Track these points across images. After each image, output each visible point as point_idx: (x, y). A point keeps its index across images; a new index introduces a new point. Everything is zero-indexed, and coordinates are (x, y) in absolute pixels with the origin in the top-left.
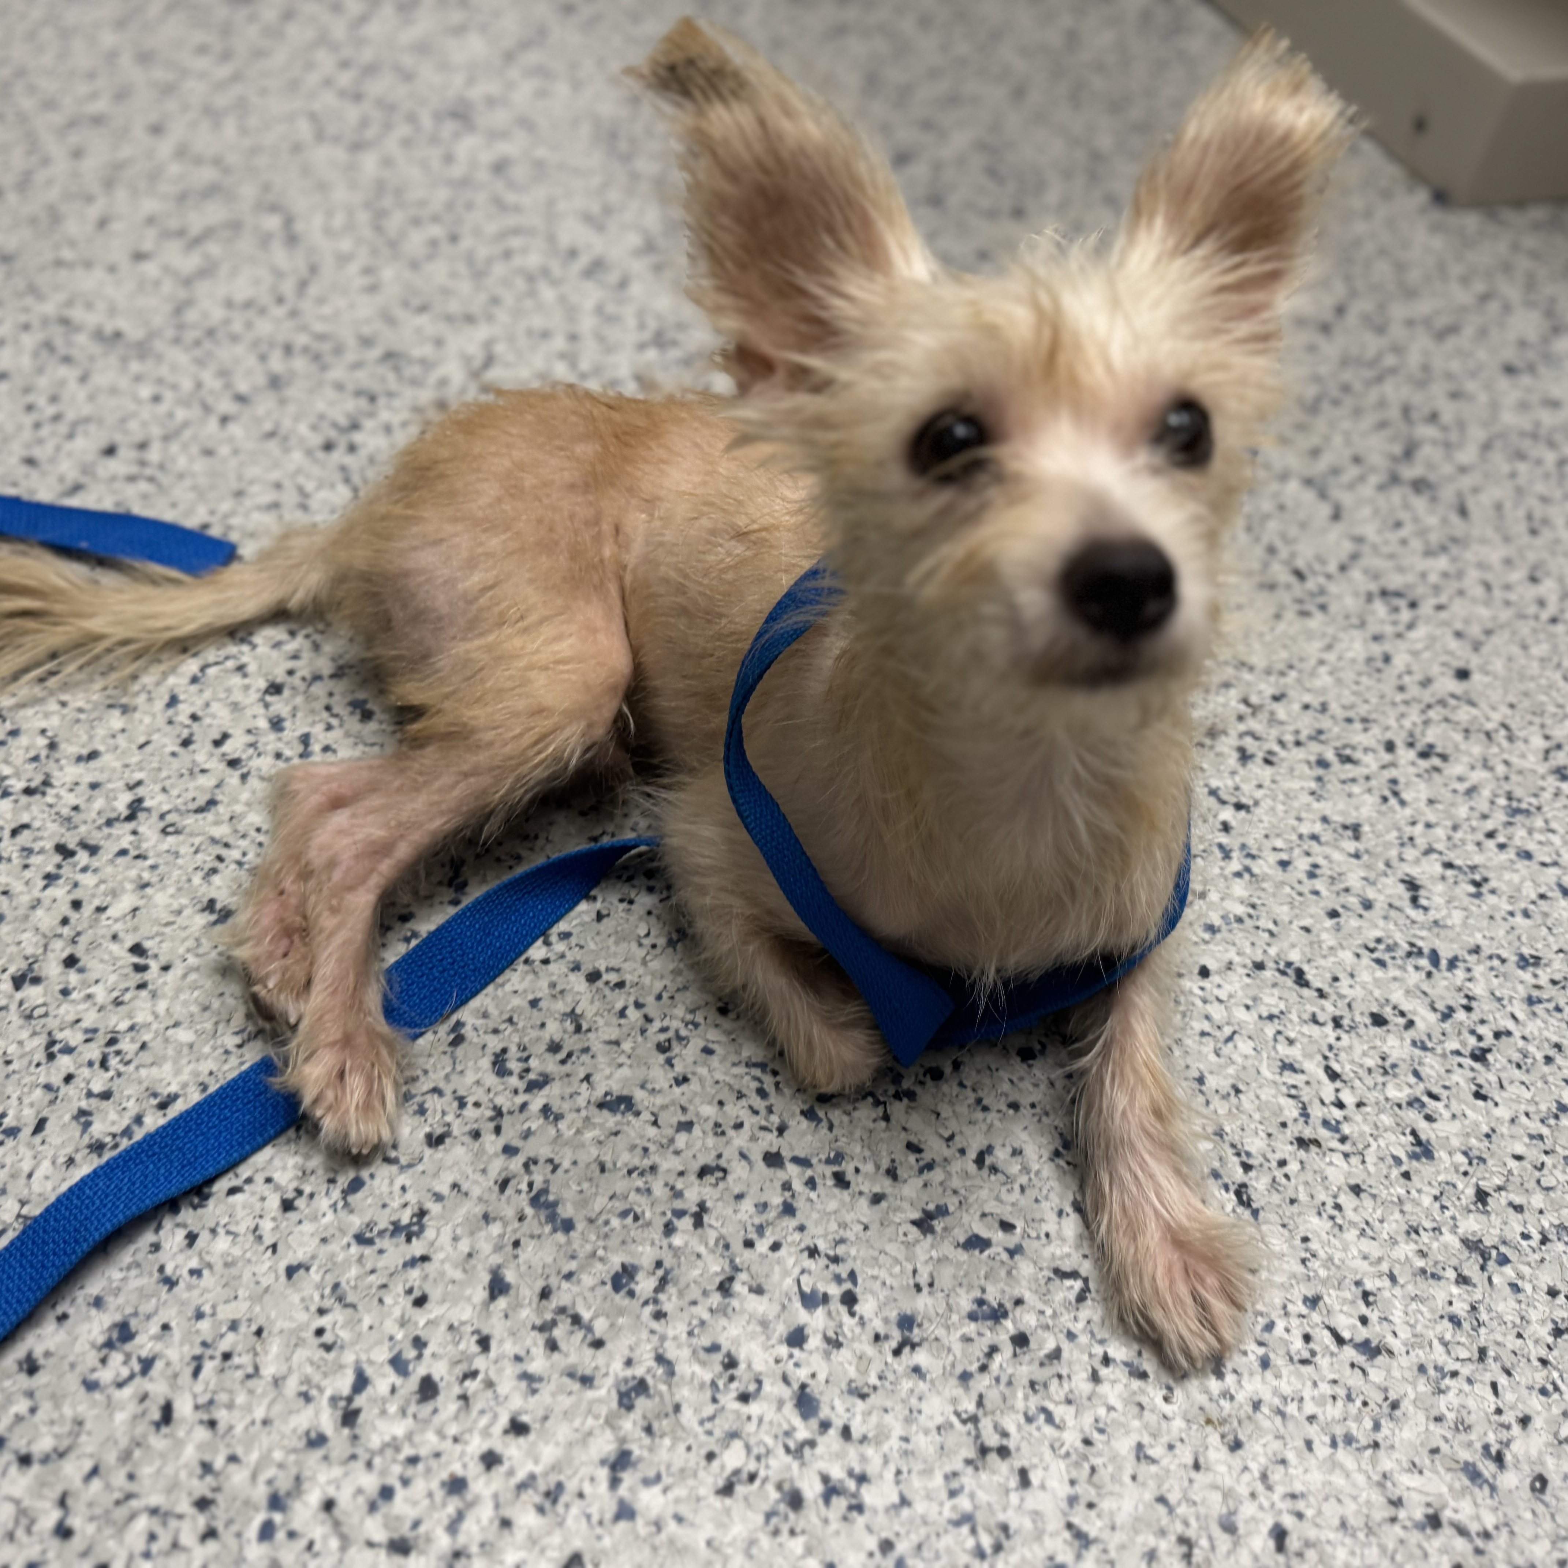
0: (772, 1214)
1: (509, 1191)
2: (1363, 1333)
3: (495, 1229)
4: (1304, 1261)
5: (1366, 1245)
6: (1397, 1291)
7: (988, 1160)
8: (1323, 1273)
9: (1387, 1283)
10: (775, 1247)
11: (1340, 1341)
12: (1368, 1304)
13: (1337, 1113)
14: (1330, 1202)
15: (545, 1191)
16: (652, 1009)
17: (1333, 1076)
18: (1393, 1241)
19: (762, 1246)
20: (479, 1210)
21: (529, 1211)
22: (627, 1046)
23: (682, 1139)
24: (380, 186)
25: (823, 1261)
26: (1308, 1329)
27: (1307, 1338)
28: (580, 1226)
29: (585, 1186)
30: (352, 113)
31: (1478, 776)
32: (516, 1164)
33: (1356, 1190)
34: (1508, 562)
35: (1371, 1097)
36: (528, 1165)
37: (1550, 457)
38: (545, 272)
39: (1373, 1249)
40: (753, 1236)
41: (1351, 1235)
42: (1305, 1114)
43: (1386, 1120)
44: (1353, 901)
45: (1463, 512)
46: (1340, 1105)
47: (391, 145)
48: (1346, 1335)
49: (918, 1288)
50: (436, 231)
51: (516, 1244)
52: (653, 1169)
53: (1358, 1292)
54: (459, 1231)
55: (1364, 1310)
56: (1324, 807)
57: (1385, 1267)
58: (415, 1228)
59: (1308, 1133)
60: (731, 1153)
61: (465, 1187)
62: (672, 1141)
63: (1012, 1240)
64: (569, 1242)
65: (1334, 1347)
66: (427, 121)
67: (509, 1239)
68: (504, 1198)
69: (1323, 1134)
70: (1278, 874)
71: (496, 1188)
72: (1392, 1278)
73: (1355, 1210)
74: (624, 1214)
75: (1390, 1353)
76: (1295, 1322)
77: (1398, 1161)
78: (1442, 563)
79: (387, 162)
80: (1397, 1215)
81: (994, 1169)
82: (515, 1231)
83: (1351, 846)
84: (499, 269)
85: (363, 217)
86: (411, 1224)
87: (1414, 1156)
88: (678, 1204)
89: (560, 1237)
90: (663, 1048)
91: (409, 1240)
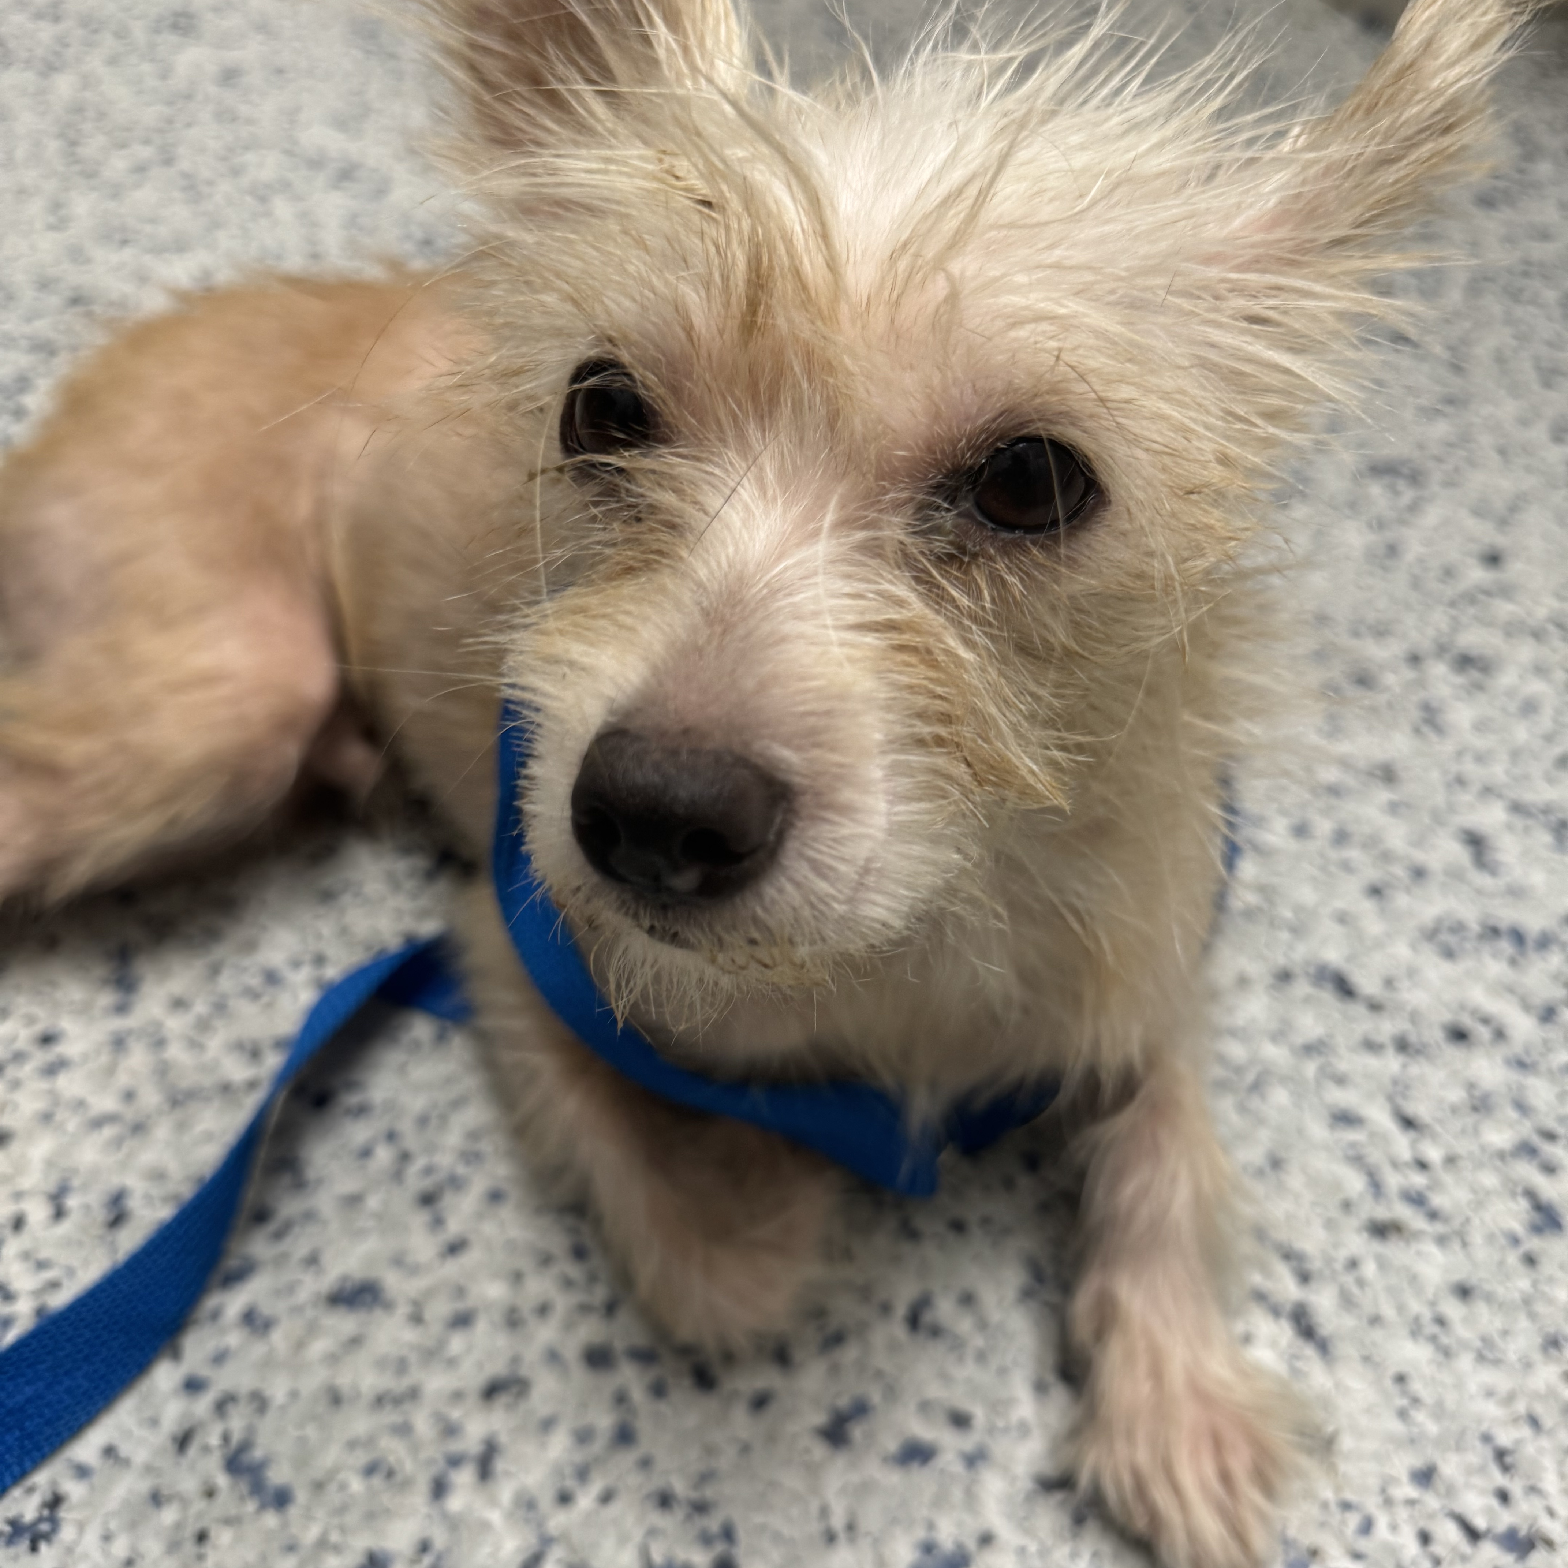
0: (598, 1446)
1: (193, 1450)
2: (1505, 1519)
3: (169, 1515)
4: (1403, 1414)
5: (1487, 1376)
6: (1545, 1442)
7: (927, 1317)
8: (1432, 1428)
9: (1525, 1431)
10: (606, 1498)
11: (1473, 1534)
12: (1506, 1468)
13: (1418, 1180)
14: (1427, 1315)
15: (245, 1446)
16: (411, 1140)
17: (1408, 1123)
18: (1527, 1365)
19: (585, 1500)
20: (144, 1486)
21: (222, 1480)
22: (373, 1202)
23: (457, 1343)
24: (78, 109)
25: (679, 1513)
26: (1423, 1524)
27: (1425, 1538)
28: (301, 1496)
29: (311, 1431)
30: (46, 32)
31: (1537, 687)
32: (203, 1405)
33: (1464, 1292)
34: (1524, 422)
35: (1463, 1147)
36: (222, 1406)
37: (1550, 295)
38: (284, 186)
39: (1502, 1381)
40: (570, 1483)
41: (1465, 1362)
42: (1376, 1186)
43: (1489, 1180)
44: (1399, 871)
45: (1457, 368)
46: (1422, 1165)
47: (95, 63)
48: (1480, 1523)
49: (830, 1538)
50: (145, 152)
51: (202, 1537)
52: (413, 1394)
53: (1488, 1453)
54: (113, 1525)
55: (1499, 1479)
56: (1343, 747)
57: (1521, 1407)
58: (44, 1527)
59: (1382, 1213)
60: (532, 1354)
61: (124, 1450)
62: (442, 1343)
63: (968, 1442)
64: (285, 1525)
65: (1465, 1546)
66: (139, 32)
67: (190, 1531)
68: (185, 1461)
69: (1404, 1212)
70: (1292, 845)
71: (171, 1448)
72: (1534, 1422)
73: (1466, 1320)
74: (370, 1470)
75: (1549, 1544)
76: (1402, 1514)
77: (1515, 1241)
78: (1441, 429)
79: (87, 82)
80: (1523, 1323)
81: (936, 1332)
82: (200, 1515)
83: (1384, 795)
84: (225, 187)
85: (53, 146)
86: (40, 1520)
87: (1537, 1229)
88: (455, 1446)
89: (271, 1520)
90: (428, 1199)
91: (34, 1548)
